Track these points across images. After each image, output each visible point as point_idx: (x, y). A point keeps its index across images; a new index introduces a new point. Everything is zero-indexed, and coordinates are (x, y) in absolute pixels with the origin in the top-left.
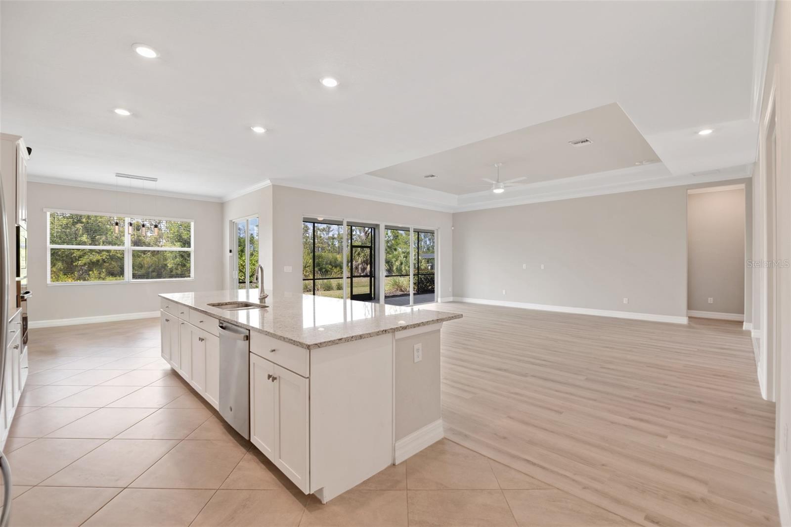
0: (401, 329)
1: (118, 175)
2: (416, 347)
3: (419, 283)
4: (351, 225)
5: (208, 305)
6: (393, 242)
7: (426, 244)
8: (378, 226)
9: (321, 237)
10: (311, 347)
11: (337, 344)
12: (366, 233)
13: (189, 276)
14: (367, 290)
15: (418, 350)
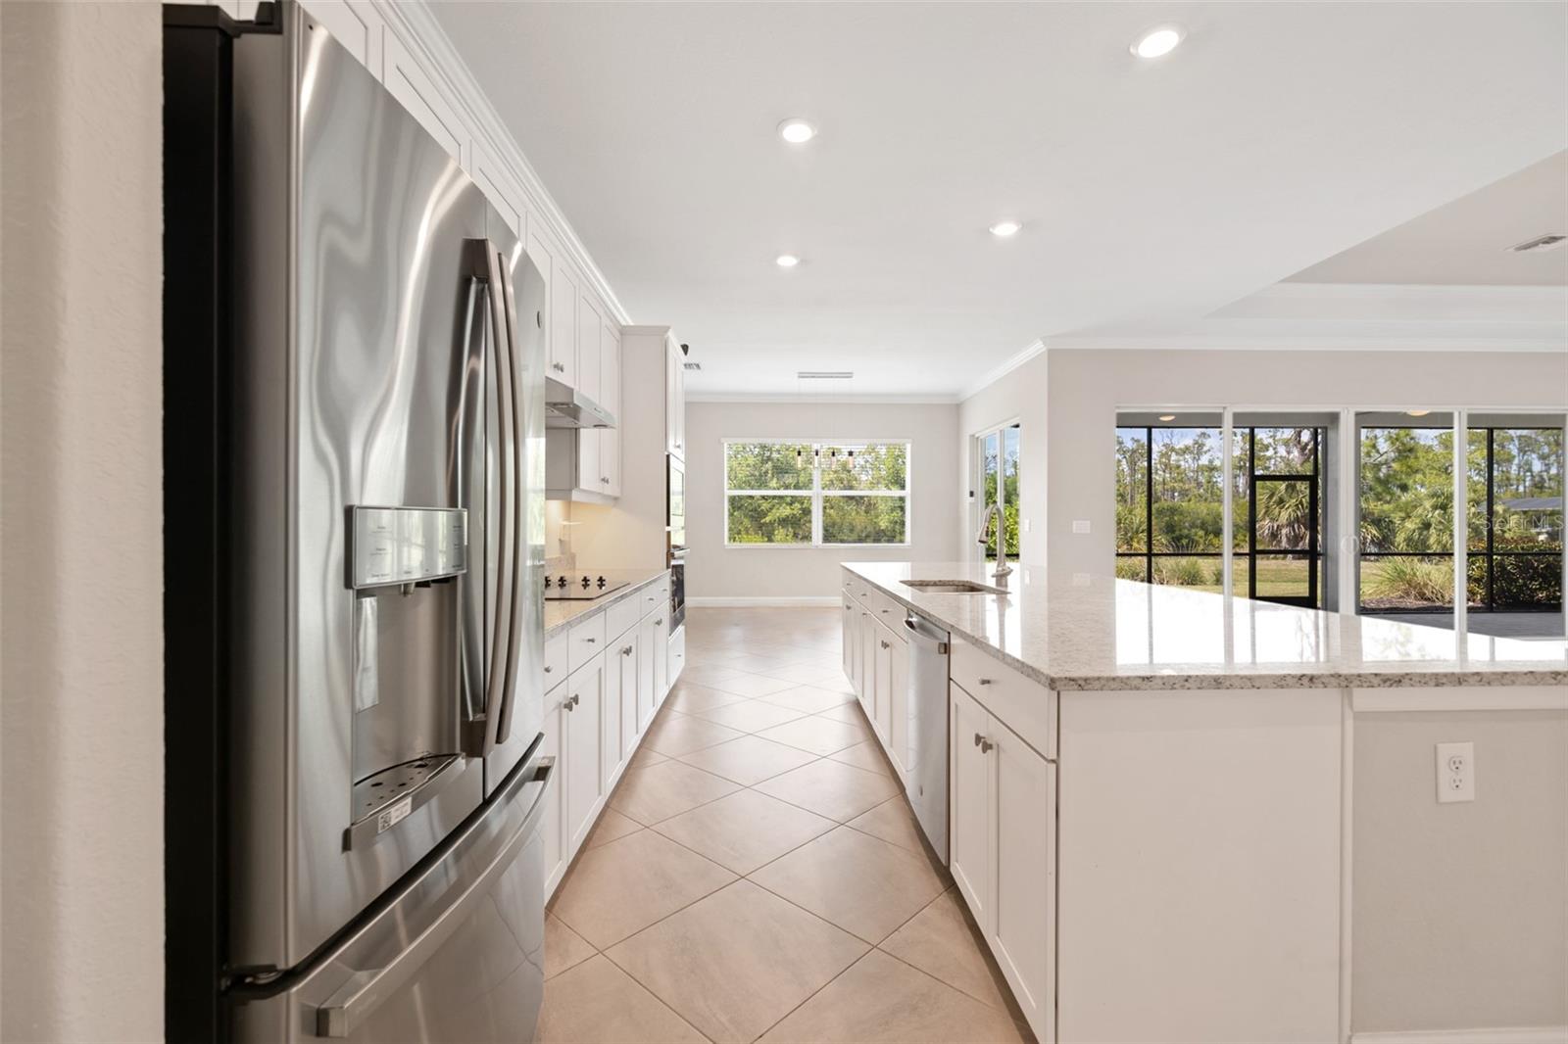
0: (1376, 681)
1: (802, 375)
2: (1446, 751)
3: (1492, 579)
4: (1249, 423)
5: (902, 582)
6: (1395, 466)
7: (1530, 470)
8: (1334, 418)
9: (1179, 467)
10: (1058, 684)
11: (1138, 689)
12: (1303, 449)
13: (902, 541)
14: (1302, 591)
15: (1456, 765)
